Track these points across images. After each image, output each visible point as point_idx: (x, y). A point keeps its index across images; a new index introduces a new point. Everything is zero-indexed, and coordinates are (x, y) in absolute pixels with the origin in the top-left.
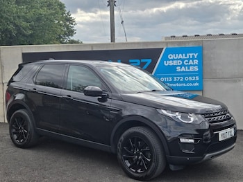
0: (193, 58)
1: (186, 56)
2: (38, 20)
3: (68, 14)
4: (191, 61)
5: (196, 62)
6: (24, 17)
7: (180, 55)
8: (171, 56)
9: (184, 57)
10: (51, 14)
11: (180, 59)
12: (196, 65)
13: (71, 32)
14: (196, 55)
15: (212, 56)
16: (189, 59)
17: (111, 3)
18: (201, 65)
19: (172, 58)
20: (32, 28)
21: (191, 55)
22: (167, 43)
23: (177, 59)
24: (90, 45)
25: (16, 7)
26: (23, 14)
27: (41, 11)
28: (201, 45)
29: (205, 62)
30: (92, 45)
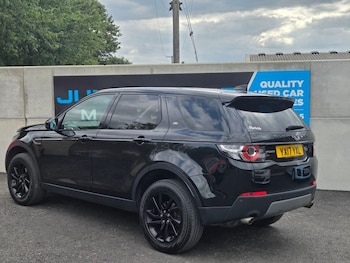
0: (297, 88)
1: (286, 84)
2: (70, 28)
3: (109, 20)
4: (293, 91)
5: (300, 93)
6: (50, 25)
7: (278, 82)
8: (264, 84)
9: (284, 86)
10: (88, 20)
11: (278, 88)
12: (300, 97)
13: (113, 47)
14: (300, 83)
15: (324, 84)
16: (290, 89)
17: (175, 5)
18: (307, 97)
19: (265, 86)
20: (61, 40)
21: (294, 82)
22: (259, 65)
23: (273, 89)
24: (148, 66)
25: (39, 11)
26: (50, 20)
27: (73, 16)
28: (308, 69)
29: (313, 93)
30: (151, 67)
